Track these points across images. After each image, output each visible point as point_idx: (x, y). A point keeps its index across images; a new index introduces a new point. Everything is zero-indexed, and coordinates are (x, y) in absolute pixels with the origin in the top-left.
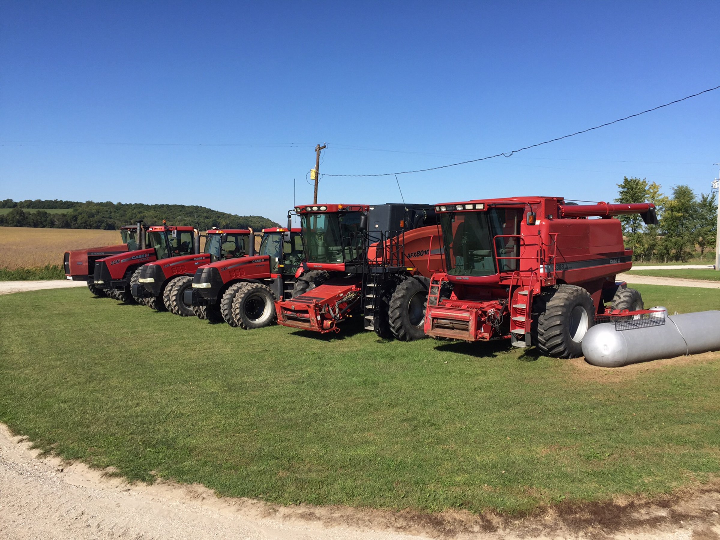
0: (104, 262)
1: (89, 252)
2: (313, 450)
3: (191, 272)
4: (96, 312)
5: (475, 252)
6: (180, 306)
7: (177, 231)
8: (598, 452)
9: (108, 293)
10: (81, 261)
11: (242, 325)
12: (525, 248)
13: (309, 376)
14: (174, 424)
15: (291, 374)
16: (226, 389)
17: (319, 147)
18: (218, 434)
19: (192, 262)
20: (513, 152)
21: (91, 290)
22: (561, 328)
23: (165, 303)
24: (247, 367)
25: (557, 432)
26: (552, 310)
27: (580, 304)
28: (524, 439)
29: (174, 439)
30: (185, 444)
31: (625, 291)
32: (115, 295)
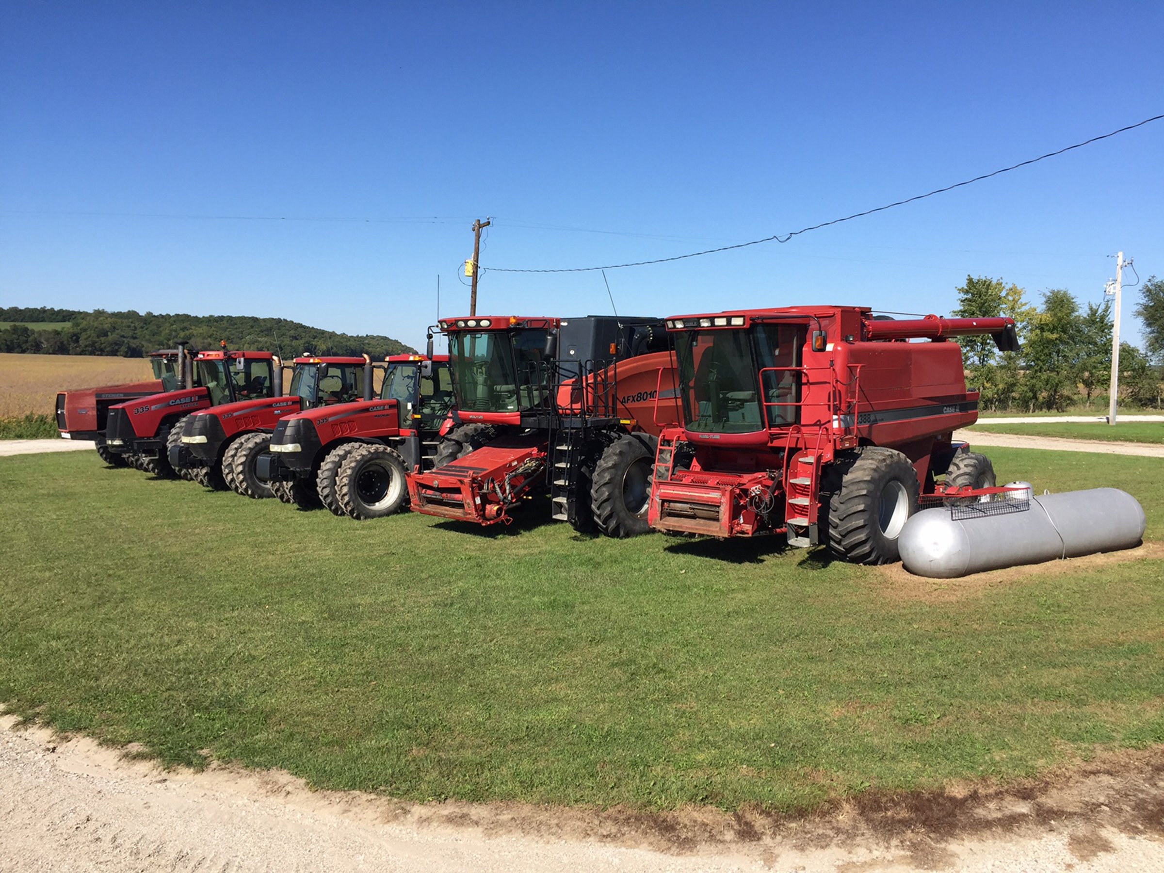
0: (123, 409)
1: (98, 393)
2: (468, 713)
3: (270, 427)
4: (111, 492)
5: (730, 395)
6: (249, 482)
7: (245, 359)
8: (923, 713)
9: (130, 461)
10: (85, 408)
11: (352, 512)
12: (809, 388)
13: (462, 595)
14: (239, 674)
15: (432, 592)
16: (326, 615)
17: (479, 224)
18: (313, 688)
19: (269, 409)
20: (791, 234)
21: (101, 455)
22: (866, 516)
23: (224, 476)
24: (359, 581)
25: (857, 681)
26: (851, 488)
27: (896, 478)
28: (806, 693)
29: (239, 698)
30: (257, 706)
31: (967, 456)
32: (142, 464)
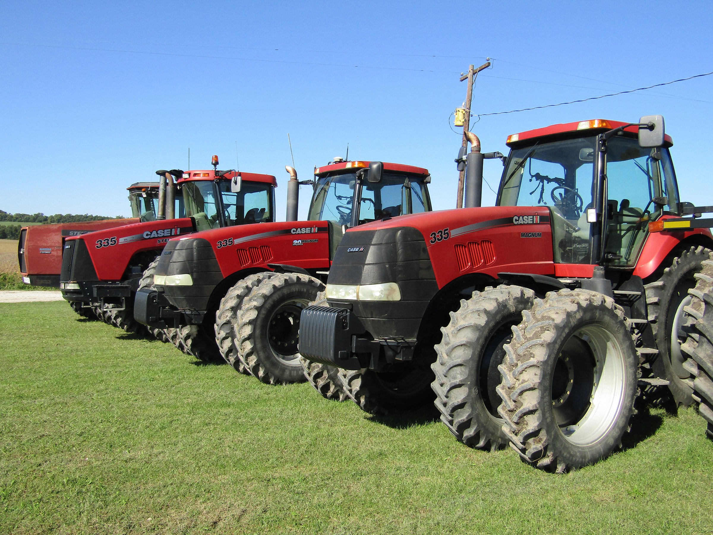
0: (81, 239)
1: (65, 230)
6: (262, 354)
10: (49, 247)
19: (288, 237)
23: (218, 342)
32: (110, 317)
